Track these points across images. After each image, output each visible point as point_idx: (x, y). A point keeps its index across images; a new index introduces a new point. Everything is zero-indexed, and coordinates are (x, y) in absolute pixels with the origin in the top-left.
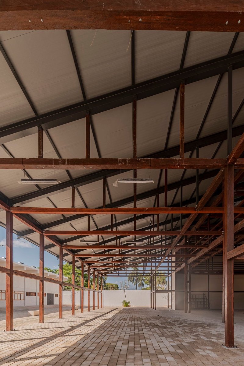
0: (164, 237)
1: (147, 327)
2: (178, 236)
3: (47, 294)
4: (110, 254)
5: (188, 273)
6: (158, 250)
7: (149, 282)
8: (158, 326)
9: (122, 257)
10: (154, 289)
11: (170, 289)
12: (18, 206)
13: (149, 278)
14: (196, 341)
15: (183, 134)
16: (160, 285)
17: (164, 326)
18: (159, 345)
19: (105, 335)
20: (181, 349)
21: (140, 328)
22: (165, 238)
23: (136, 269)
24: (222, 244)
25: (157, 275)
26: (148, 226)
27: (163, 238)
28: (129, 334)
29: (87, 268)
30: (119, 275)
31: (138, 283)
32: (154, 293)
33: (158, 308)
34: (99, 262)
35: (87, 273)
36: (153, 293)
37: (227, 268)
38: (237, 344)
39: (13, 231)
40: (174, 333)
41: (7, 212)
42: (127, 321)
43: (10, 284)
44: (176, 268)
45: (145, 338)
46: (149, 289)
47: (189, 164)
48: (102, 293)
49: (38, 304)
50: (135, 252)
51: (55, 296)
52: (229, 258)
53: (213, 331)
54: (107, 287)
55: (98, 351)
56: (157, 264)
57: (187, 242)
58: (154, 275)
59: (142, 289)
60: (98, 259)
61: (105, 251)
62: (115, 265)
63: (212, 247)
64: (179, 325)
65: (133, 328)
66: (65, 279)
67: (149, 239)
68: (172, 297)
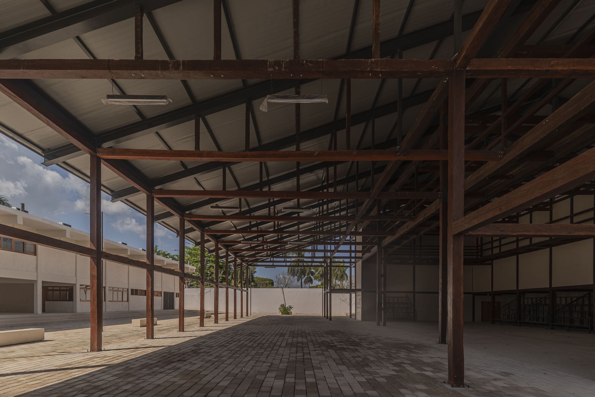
0: (344, 205)
1: (316, 349)
2: (368, 200)
3: (164, 292)
4: (259, 230)
5: (383, 261)
6: (335, 225)
7: (322, 276)
8: (335, 346)
9: (278, 236)
10: (329, 287)
11: (353, 288)
12: (110, 147)
13: (320, 269)
14: (399, 374)
15: (377, 17)
16: (337, 281)
17: (345, 346)
18: (336, 380)
19: (249, 361)
20: (374, 389)
21: (306, 350)
22: (346, 206)
23: (300, 256)
24: (439, 214)
25: (333, 264)
26: (320, 185)
27: (342, 206)
28: (287, 360)
29: (223, 253)
30: (275, 264)
31: (304, 278)
32: (329, 294)
33: (335, 317)
34: (242, 242)
35: (224, 260)
36: (327, 293)
37: (452, 249)
38: (469, 381)
39: (102, 188)
40: (360, 359)
41: (92, 156)
42: (286, 337)
43: (96, 275)
44: (363, 255)
45: (313, 368)
46: (321, 288)
47: (388, 70)
48: (247, 293)
49: (145, 308)
50: (298, 227)
51: (176, 297)
52: (457, 232)
53: (425, 357)
54: (256, 283)
55: (234, 390)
56: (333, 247)
57: (381, 212)
58: (329, 264)
59: (310, 287)
60: (240, 237)
61: (251, 226)
62: (268, 248)
63: (422, 219)
64: (368, 345)
65: (294, 350)
66: (191, 269)
67: (321, 207)
68: (357, 299)
